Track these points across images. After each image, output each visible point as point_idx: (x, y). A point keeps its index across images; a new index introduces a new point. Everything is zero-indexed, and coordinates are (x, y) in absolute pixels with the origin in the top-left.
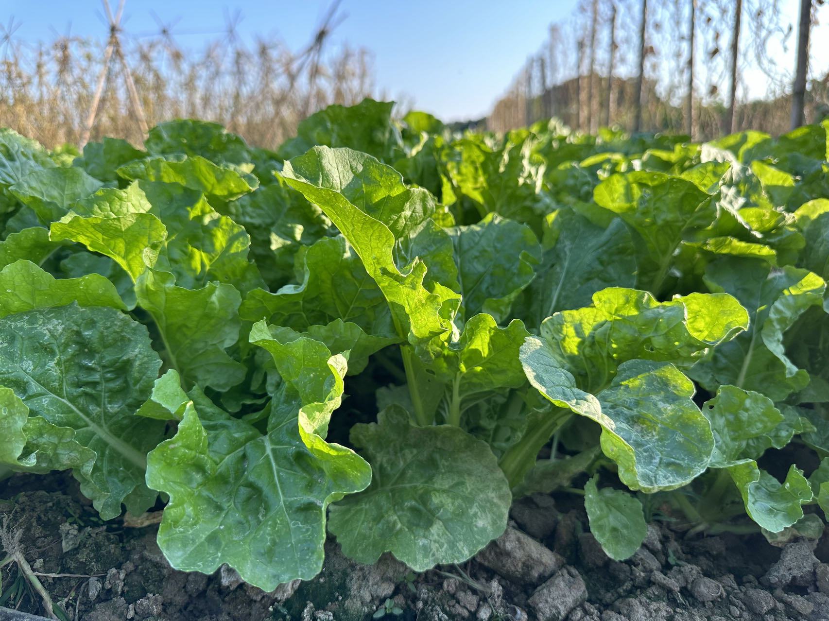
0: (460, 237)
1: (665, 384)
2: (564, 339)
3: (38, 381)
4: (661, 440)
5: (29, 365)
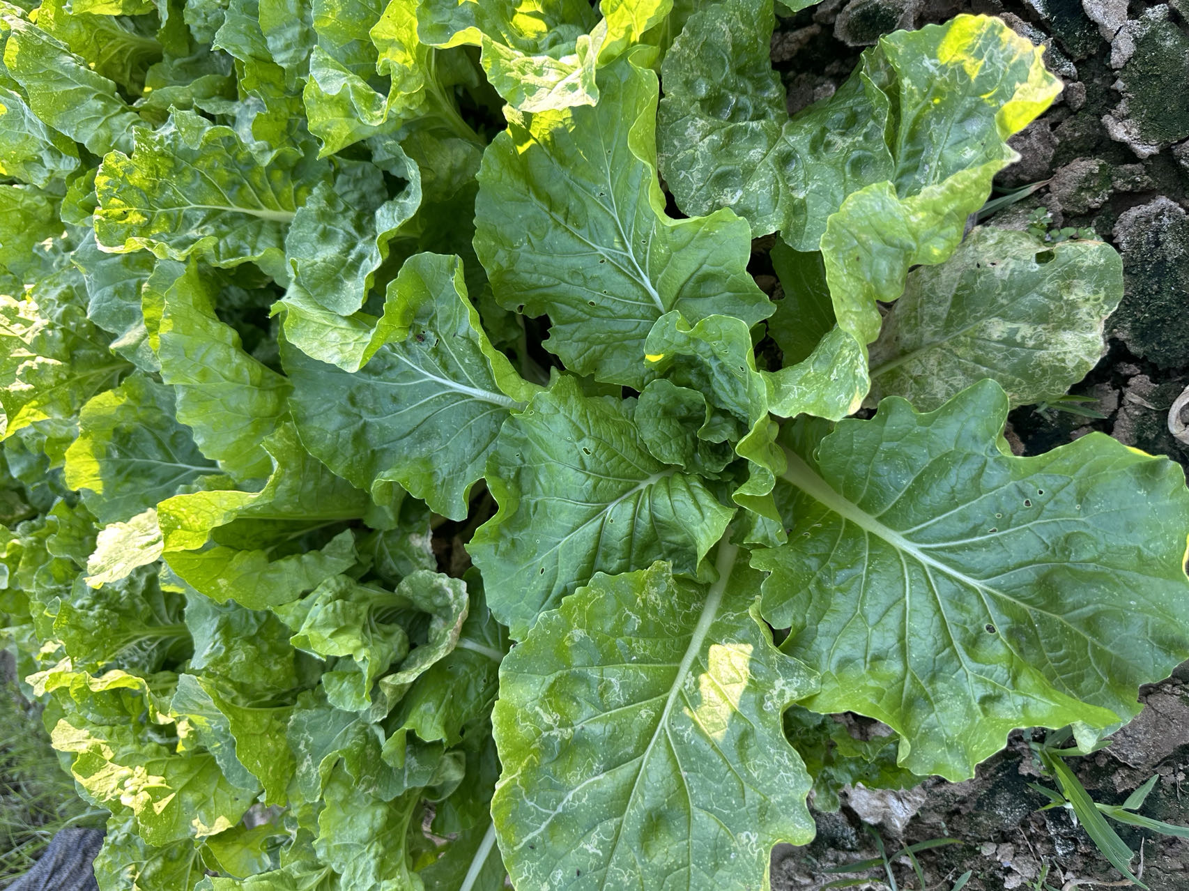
3: (774, 143)
5: (755, 153)
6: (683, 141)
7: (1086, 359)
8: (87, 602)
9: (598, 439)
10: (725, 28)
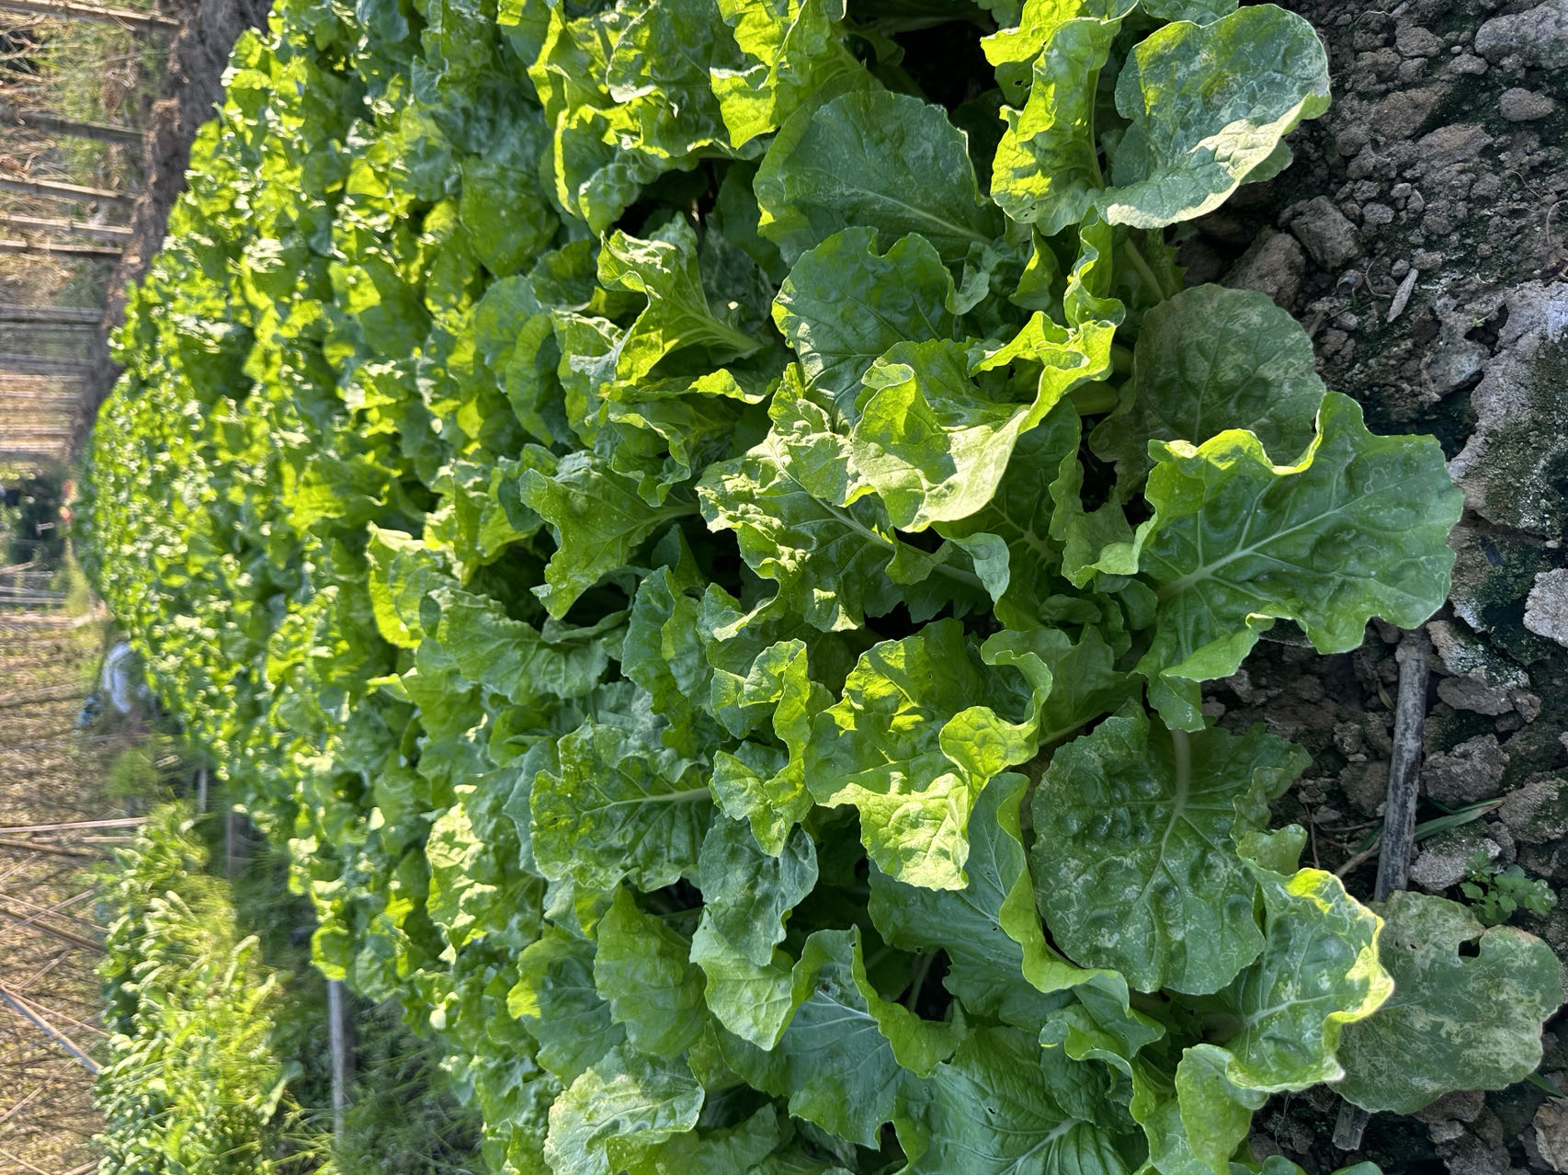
0: (824, 353)
1: (1160, 60)
2: (1032, 194)
3: (1151, 874)
4: (1244, 71)
5: (1131, 892)
6: (1058, 881)
7: (1523, 1063)
8: (532, 1116)
9: (1003, 1098)
10: (1094, 755)
